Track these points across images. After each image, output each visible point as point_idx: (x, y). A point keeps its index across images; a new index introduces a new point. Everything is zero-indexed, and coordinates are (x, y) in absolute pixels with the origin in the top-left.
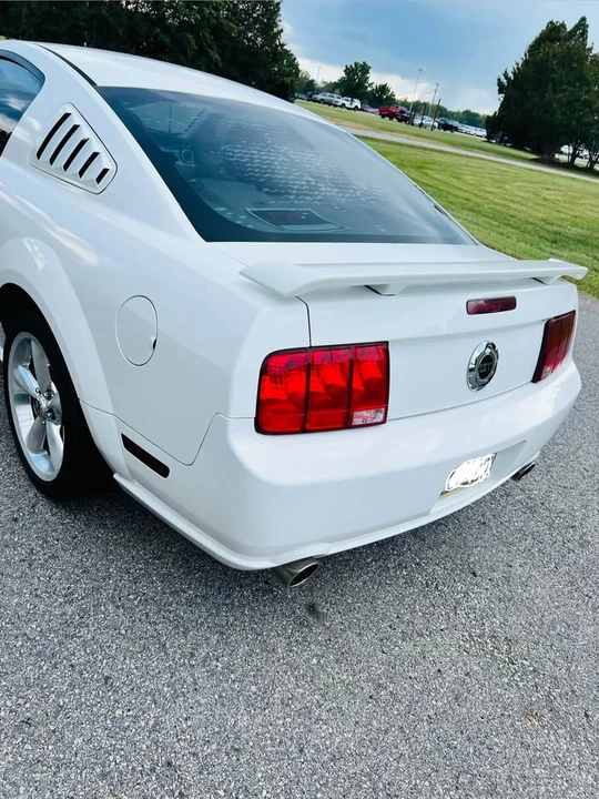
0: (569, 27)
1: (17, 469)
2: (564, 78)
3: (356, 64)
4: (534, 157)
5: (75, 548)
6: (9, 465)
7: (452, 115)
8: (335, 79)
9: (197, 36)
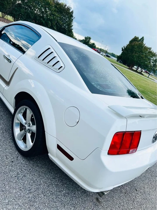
0: (140, 39)
1: (12, 144)
2: (138, 51)
3: (88, 37)
4: (128, 67)
5: (30, 173)
6: (9, 142)
7: (109, 53)
8: (82, 39)
9: (51, 23)
